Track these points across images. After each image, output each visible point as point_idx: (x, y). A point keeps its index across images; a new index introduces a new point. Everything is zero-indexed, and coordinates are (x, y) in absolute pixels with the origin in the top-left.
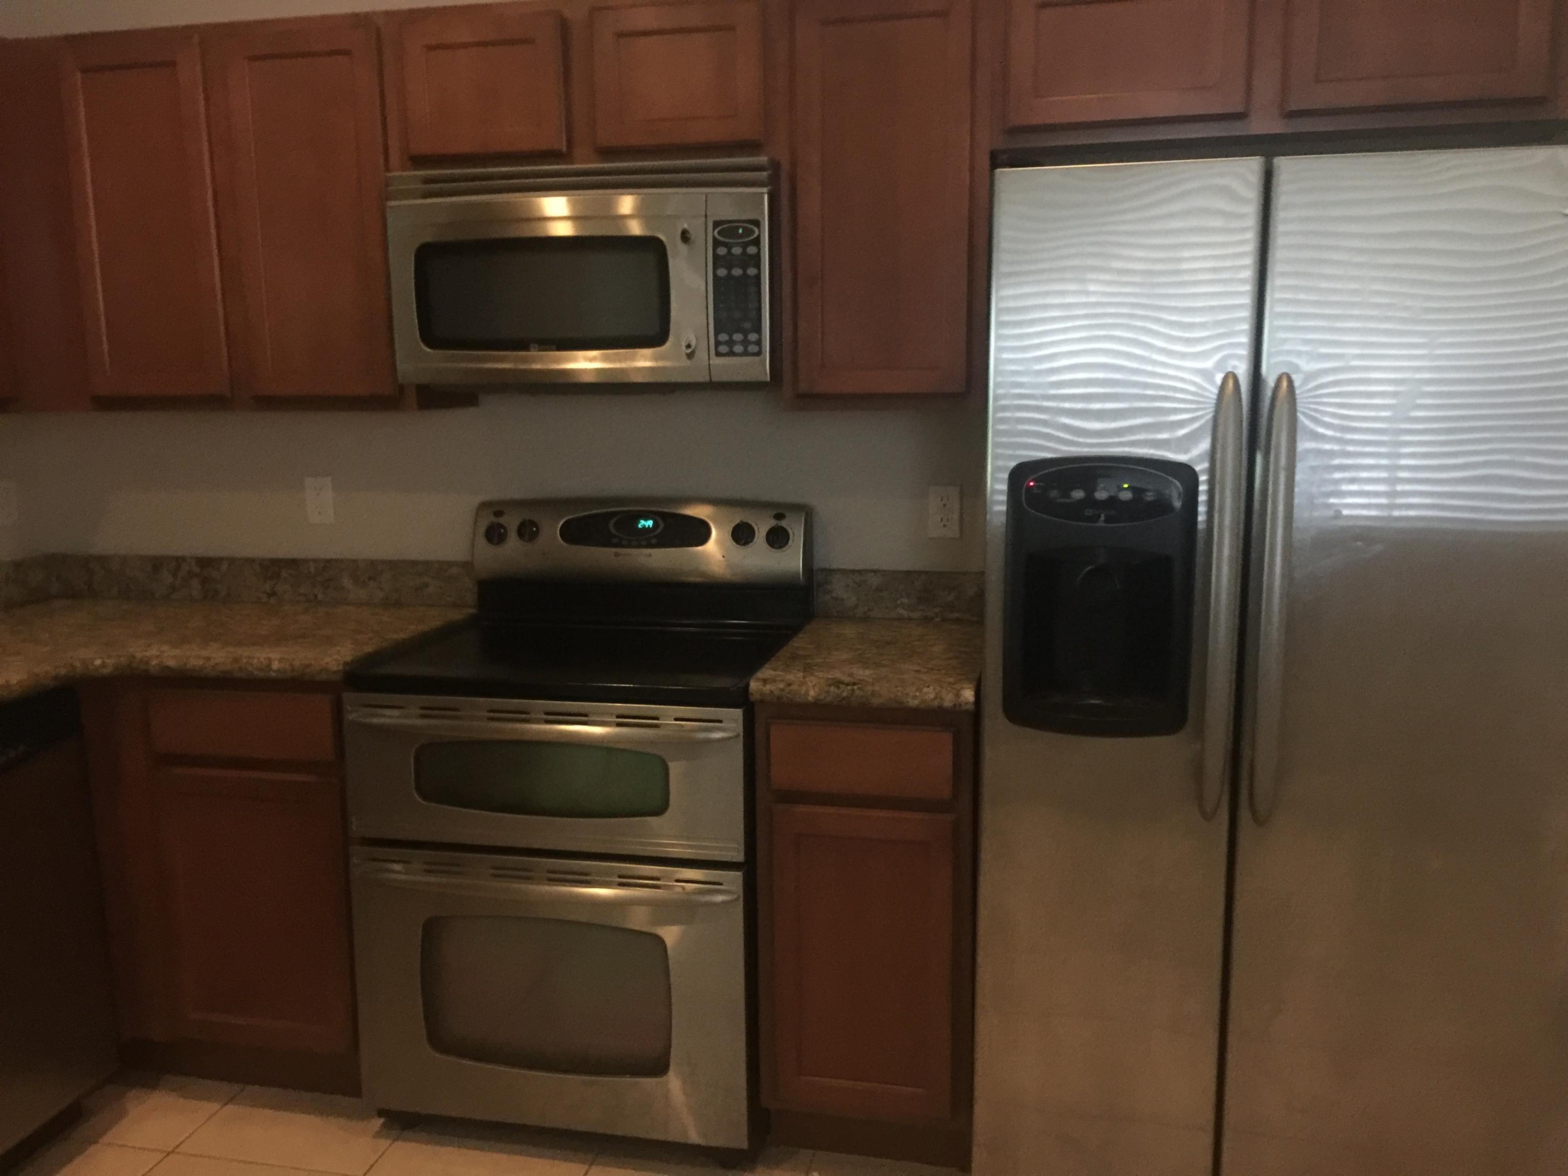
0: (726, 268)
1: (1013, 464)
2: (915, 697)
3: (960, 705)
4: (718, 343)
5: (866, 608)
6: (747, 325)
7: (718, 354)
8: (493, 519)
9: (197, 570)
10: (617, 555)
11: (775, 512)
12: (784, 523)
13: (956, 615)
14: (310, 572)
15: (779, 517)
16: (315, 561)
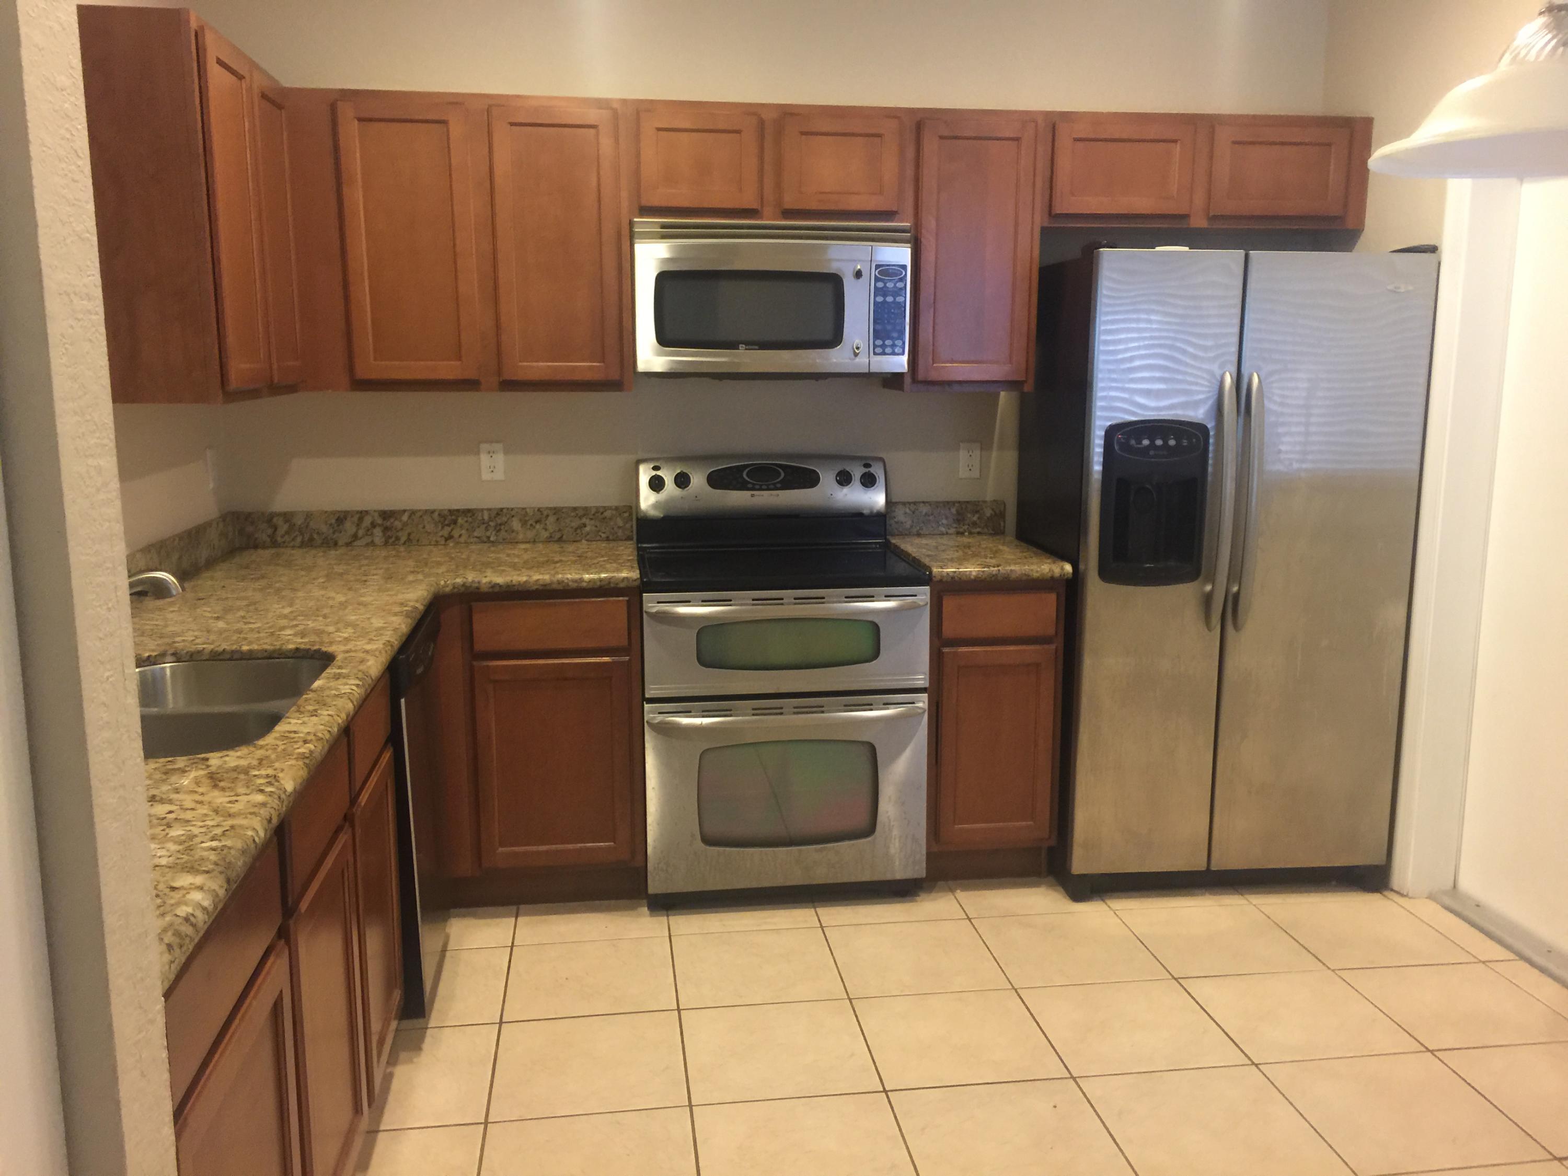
0: (883, 297)
1: (1109, 423)
2: (1037, 572)
3: (1064, 575)
4: (875, 346)
5: (918, 528)
6: (895, 335)
7: (875, 354)
8: (654, 473)
9: (379, 521)
10: (753, 496)
11: (864, 462)
12: (872, 470)
13: (978, 530)
14: (483, 519)
15: (867, 466)
16: (489, 510)
